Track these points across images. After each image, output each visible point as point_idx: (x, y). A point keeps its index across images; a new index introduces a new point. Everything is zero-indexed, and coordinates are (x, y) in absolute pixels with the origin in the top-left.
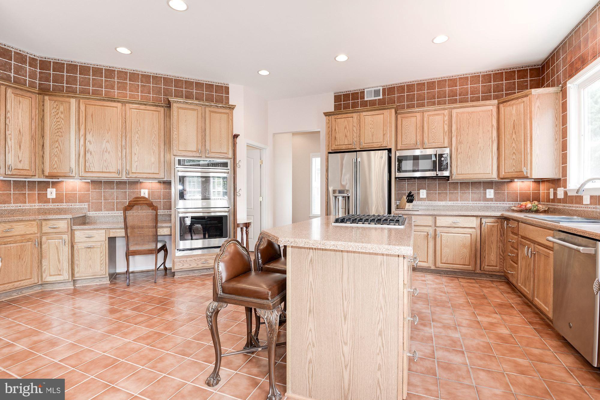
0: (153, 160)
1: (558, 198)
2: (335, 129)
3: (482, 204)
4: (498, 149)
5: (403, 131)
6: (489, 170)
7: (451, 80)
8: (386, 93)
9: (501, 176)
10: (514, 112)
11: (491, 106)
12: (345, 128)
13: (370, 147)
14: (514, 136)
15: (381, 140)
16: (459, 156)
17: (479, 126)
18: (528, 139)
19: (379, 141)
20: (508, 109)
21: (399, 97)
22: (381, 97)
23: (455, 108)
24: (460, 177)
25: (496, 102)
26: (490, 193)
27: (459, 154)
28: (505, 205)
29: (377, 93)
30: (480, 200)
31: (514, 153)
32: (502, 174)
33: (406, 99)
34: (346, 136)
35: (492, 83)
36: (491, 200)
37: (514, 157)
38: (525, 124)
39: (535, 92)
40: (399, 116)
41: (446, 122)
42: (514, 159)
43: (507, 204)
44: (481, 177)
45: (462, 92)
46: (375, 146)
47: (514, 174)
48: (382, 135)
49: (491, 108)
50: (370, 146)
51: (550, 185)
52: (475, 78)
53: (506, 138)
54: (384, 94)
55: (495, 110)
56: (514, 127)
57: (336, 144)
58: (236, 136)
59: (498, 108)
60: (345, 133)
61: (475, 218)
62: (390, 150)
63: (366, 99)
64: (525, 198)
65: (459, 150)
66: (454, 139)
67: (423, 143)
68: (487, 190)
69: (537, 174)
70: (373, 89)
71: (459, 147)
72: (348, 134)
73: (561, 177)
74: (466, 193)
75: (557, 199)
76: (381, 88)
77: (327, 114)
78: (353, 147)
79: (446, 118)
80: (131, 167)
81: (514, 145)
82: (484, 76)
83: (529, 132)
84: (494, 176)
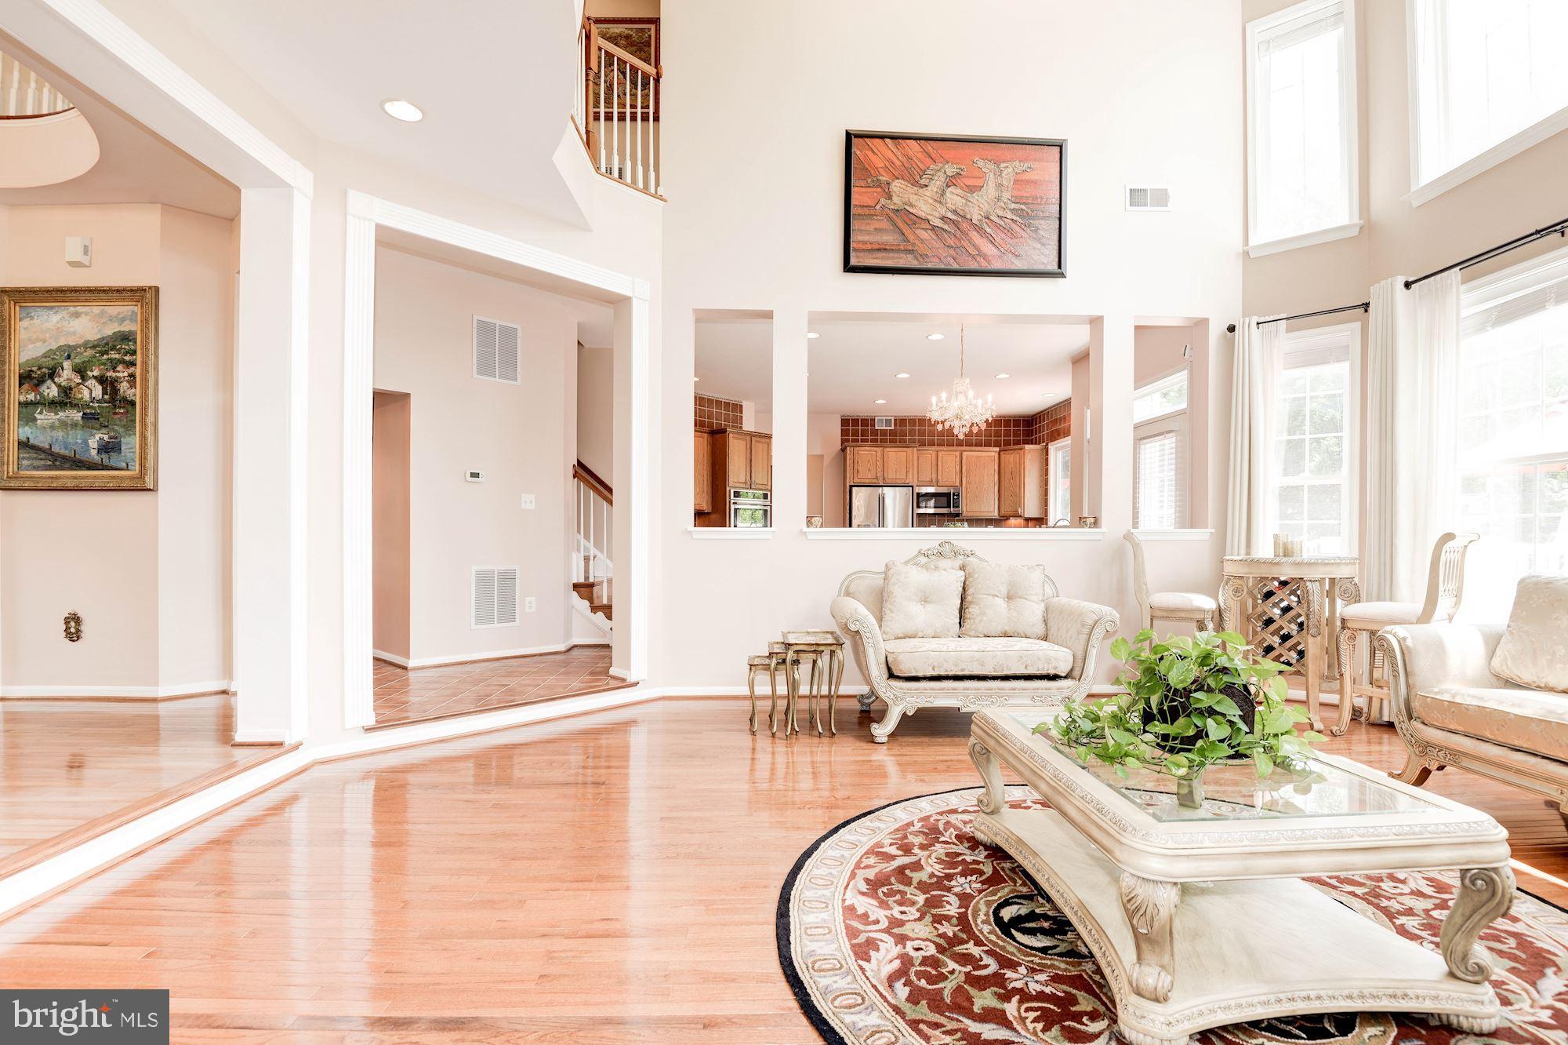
4: (999, 491)
6: (991, 510)
8: (898, 424)
9: (1000, 515)
10: (1012, 460)
11: (994, 451)
12: (869, 461)
13: (894, 483)
14: (1011, 481)
15: (906, 477)
16: (969, 496)
17: (984, 469)
18: (1021, 485)
19: (901, 477)
20: (1007, 456)
21: (910, 431)
22: (892, 428)
23: (964, 452)
24: (969, 514)
25: (997, 449)
27: (968, 493)
29: (888, 422)
31: (1011, 495)
32: (1002, 513)
34: (870, 470)
37: (1011, 499)
38: (1020, 471)
39: (1027, 447)
41: (958, 463)
44: (984, 515)
46: (899, 482)
47: (1012, 514)
49: (993, 454)
51: (1036, 522)
53: (1005, 483)
54: (895, 425)
55: (996, 456)
56: (1011, 473)
57: (859, 477)
59: (999, 454)
60: (868, 466)
62: (912, 487)
63: (877, 428)
65: (969, 490)
66: (964, 479)
67: (937, 481)
69: (1027, 516)
70: (884, 418)
71: (969, 487)
72: (871, 468)
76: (893, 419)
78: (877, 481)
79: (958, 459)
81: (1011, 488)
83: (1022, 478)
84: (995, 515)
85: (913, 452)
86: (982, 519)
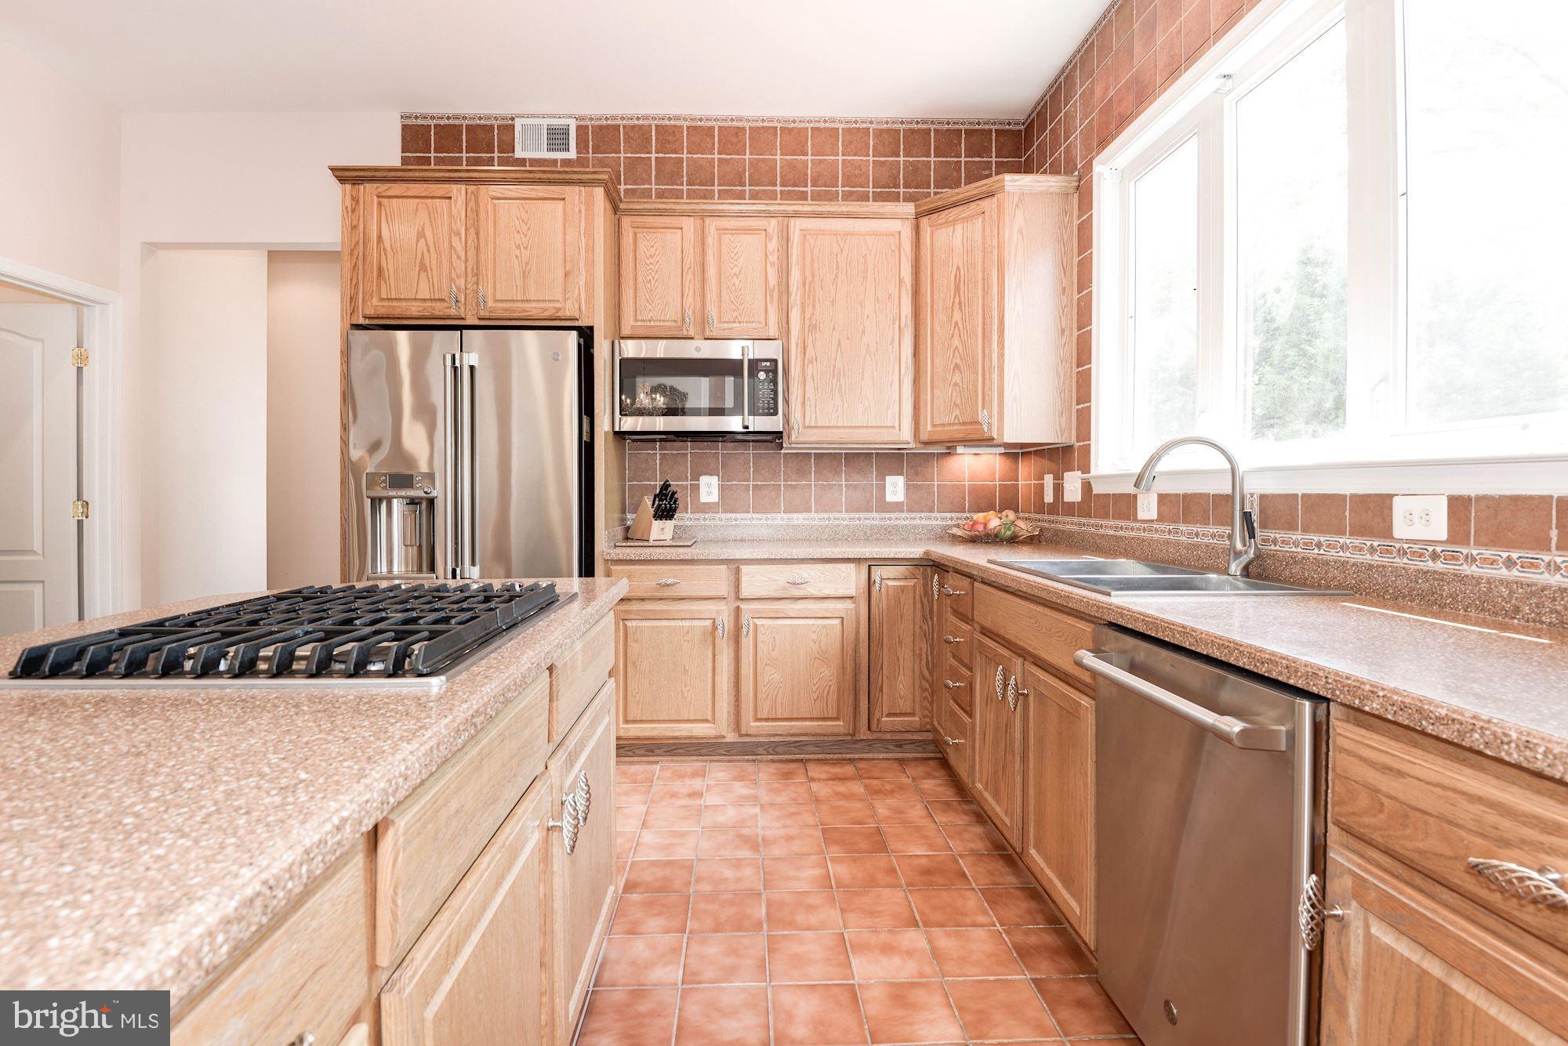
1: (1065, 500)
2: (380, 238)
3: (875, 519)
4: (916, 353)
5: (639, 274)
6: (891, 418)
7: (790, 130)
8: (591, 143)
9: (924, 437)
10: (957, 242)
11: (898, 219)
12: (421, 235)
13: (516, 315)
14: (957, 316)
15: (559, 296)
16: (809, 370)
17: (865, 278)
18: (992, 327)
19: (549, 298)
20: (943, 235)
21: (632, 164)
22: (572, 154)
23: (797, 215)
24: (813, 436)
25: (909, 208)
26: (896, 487)
27: (811, 362)
28: (934, 522)
29: (557, 137)
30: (868, 510)
31: (957, 367)
32: (927, 430)
33: (654, 173)
34: (423, 268)
35: (902, 159)
36: (897, 507)
37: (957, 378)
38: (986, 279)
39: (1014, 183)
40: (626, 221)
41: (773, 258)
42: (956, 384)
43: (938, 520)
44: (870, 439)
45: (820, 175)
46: (534, 313)
47: (957, 432)
48: (560, 273)
49: (895, 225)
50: (514, 311)
51: (1046, 462)
52: (856, 135)
53: (936, 323)
54: (582, 145)
55: (906, 230)
56: (957, 289)
57: (384, 296)
59: (917, 229)
60: (419, 256)
61: (852, 566)
64: (984, 501)
65: (810, 351)
66: (795, 315)
67: (703, 321)
68: (888, 478)
69: (1010, 437)
70: (545, 122)
71: (809, 342)
72: (431, 261)
73: (1073, 441)
74: (831, 487)
75: (1063, 502)
76: (573, 125)
77: (347, 176)
78: (453, 312)
79: (773, 245)
81: (956, 342)
82: (879, 133)
83: (995, 304)
84: (904, 435)
85: (589, 203)
86: (869, 455)
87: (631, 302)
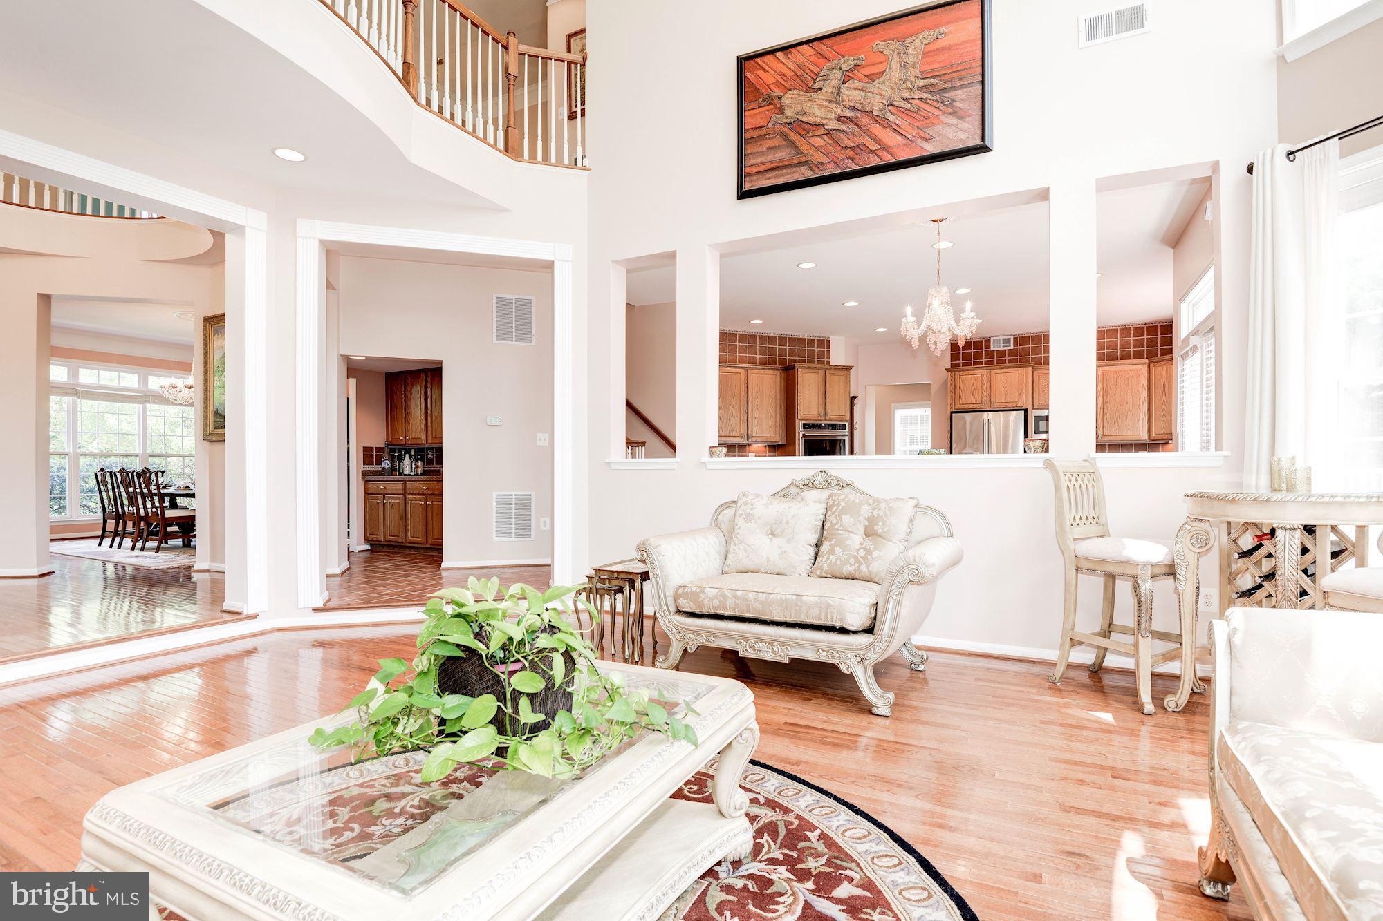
0: (770, 423)
2: (960, 387)
4: (1149, 409)
5: (1040, 388)
6: (1139, 432)
8: (1018, 343)
9: (1152, 438)
10: (1164, 373)
11: (1141, 365)
14: (1164, 398)
15: (1017, 400)
16: (1106, 417)
17: (1128, 385)
19: (1013, 400)
20: (1159, 369)
22: (1012, 347)
24: (1108, 439)
25: (1146, 361)
27: (1106, 414)
29: (1006, 341)
31: (1164, 415)
32: (1153, 435)
33: (1043, 350)
34: (973, 395)
35: (1145, 337)
37: (1164, 418)
40: (1035, 372)
42: (1164, 421)
44: (1130, 439)
45: (1110, 346)
46: (1009, 405)
48: (1017, 394)
49: (1141, 366)
50: (1002, 407)
52: (1126, 330)
53: (1156, 399)
54: (1015, 344)
55: (1145, 369)
56: (1164, 389)
57: (961, 403)
58: (853, 398)
59: (1149, 367)
60: (972, 391)
62: (1026, 411)
63: (992, 349)
65: (1106, 410)
70: (1002, 337)
71: (1105, 408)
72: (976, 393)
76: (1012, 338)
77: (947, 370)
78: (982, 407)
80: (752, 431)
81: (1164, 406)
82: (1135, 329)
84: (1144, 438)
85: (1027, 373)
86: (1132, 444)
87: (1037, 397)
